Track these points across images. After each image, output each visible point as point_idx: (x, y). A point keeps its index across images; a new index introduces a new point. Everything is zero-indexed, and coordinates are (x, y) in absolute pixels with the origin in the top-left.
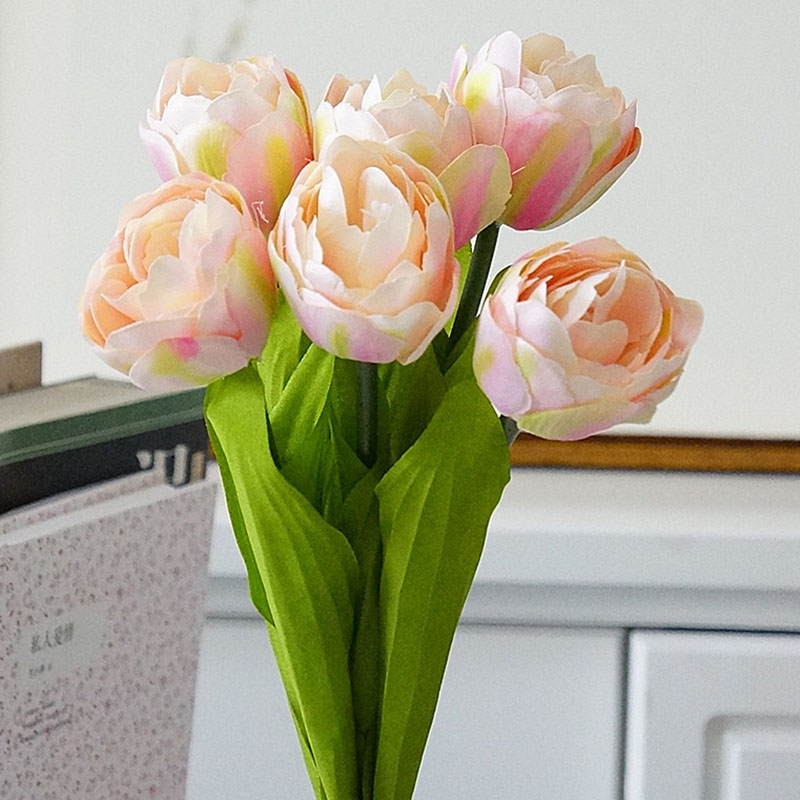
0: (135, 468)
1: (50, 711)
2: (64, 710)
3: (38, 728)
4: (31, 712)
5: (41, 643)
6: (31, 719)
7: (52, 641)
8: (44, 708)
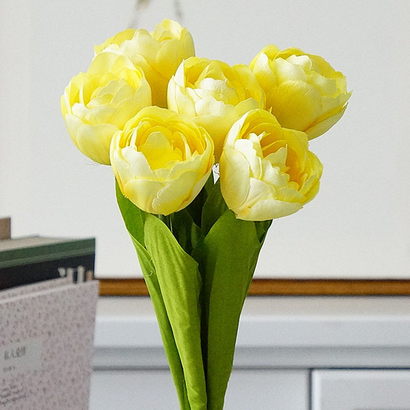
0: (57, 276)
1: (15, 390)
2: (22, 390)
3: (9, 398)
4: (5, 390)
5: (10, 355)
6: (5, 393)
7: (15, 355)
8: (12, 388)
